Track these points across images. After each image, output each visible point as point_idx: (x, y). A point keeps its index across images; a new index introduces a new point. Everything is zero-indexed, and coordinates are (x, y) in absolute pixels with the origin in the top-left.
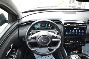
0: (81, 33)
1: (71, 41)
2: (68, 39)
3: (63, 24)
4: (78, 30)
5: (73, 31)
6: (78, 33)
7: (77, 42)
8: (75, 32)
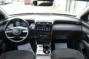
0: (48, 29)
1: (40, 36)
2: (38, 33)
3: (35, 23)
4: (46, 27)
5: (42, 28)
6: (46, 29)
7: (45, 36)
8: (43, 29)
